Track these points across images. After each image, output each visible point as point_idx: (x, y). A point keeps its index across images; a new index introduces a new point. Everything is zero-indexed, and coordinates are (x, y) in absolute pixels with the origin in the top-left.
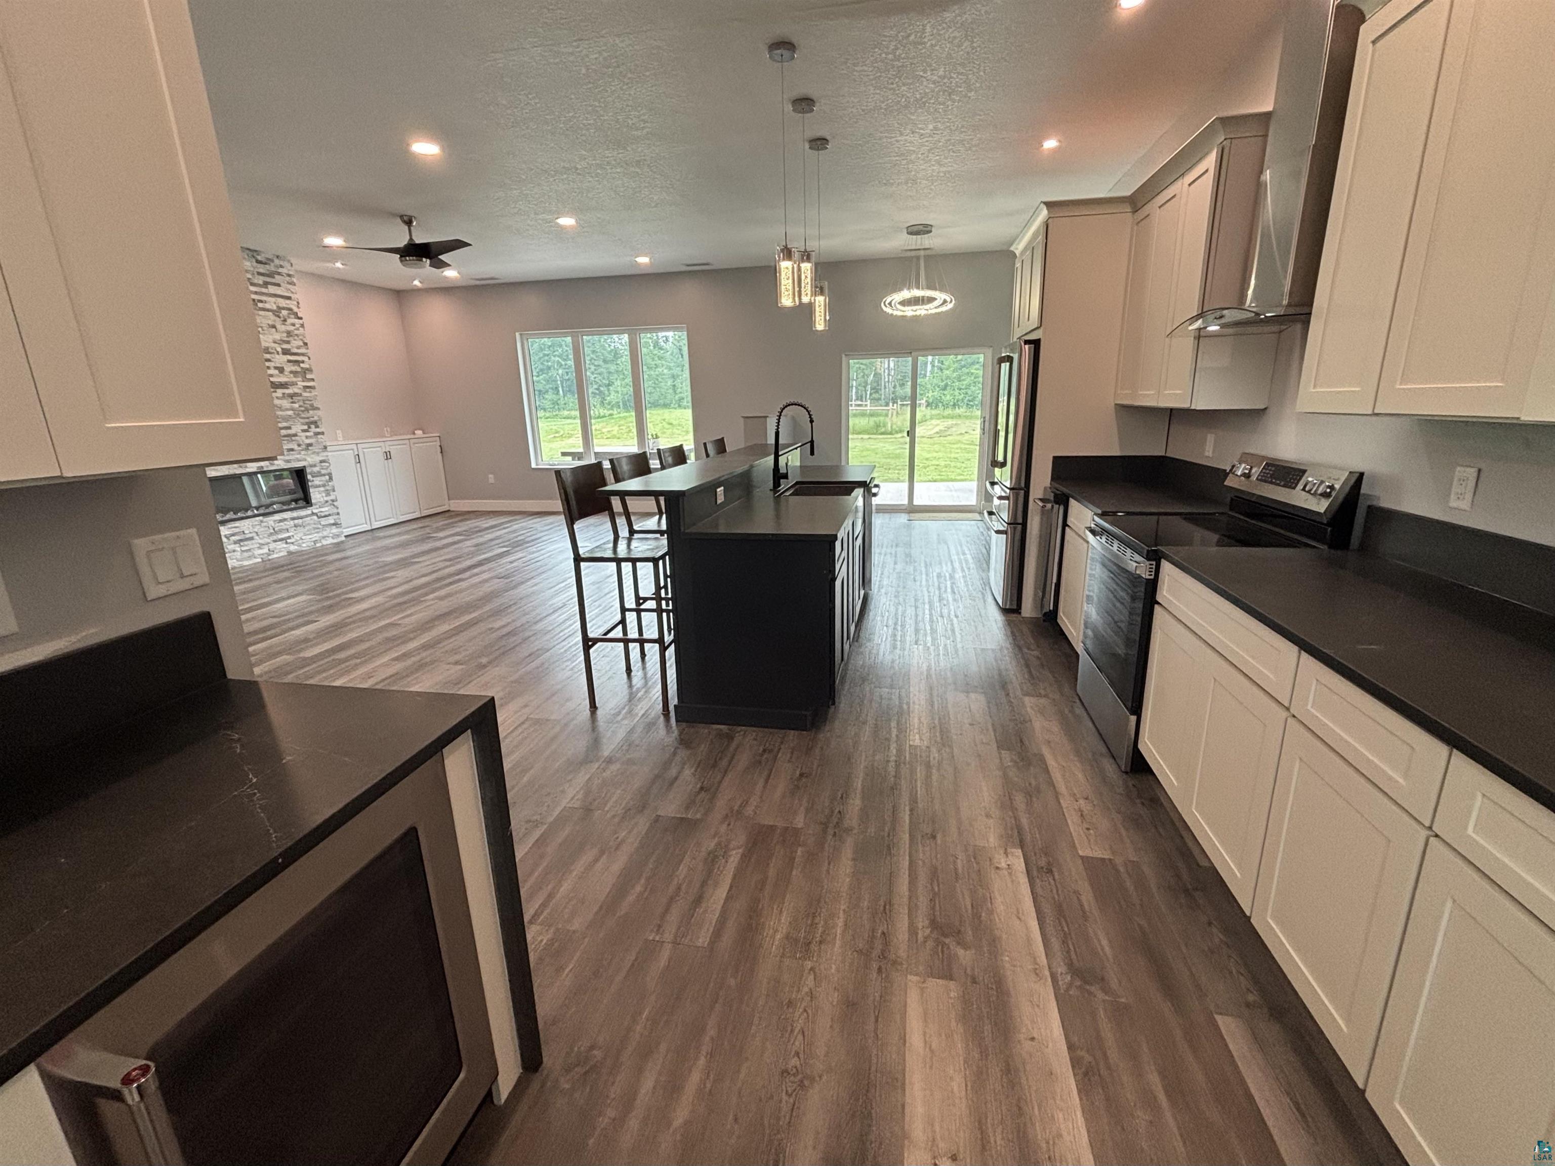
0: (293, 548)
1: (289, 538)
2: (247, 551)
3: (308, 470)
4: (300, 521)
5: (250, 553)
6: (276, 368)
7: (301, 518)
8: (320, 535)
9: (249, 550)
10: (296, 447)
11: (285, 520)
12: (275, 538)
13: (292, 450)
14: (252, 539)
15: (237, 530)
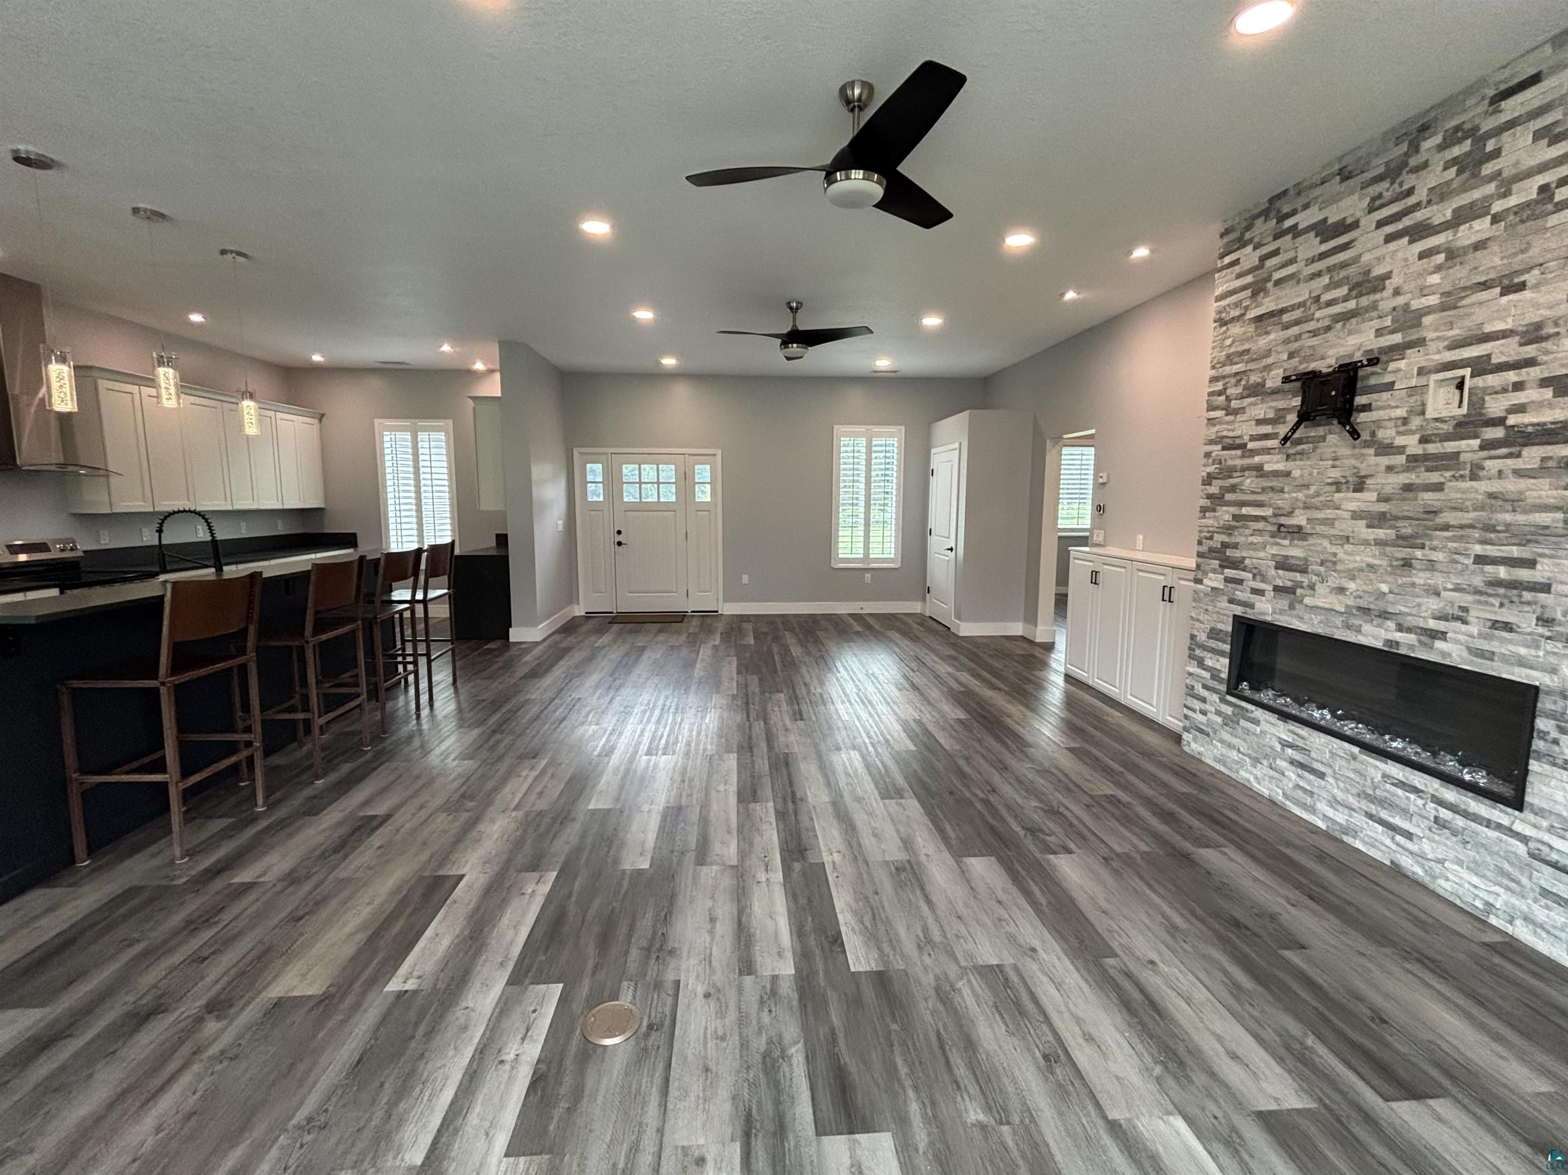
0: (1406, 862)
1: (1409, 836)
2: (1305, 790)
3: (1545, 704)
4: (1460, 822)
5: (1309, 801)
6: (1544, 383)
7: (1466, 814)
8: (1521, 905)
9: (1311, 794)
10: (1527, 622)
11: (1416, 790)
12: (1373, 809)
13: (1508, 627)
14: (1321, 775)
15: (1300, 743)
